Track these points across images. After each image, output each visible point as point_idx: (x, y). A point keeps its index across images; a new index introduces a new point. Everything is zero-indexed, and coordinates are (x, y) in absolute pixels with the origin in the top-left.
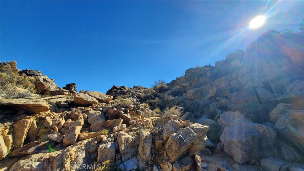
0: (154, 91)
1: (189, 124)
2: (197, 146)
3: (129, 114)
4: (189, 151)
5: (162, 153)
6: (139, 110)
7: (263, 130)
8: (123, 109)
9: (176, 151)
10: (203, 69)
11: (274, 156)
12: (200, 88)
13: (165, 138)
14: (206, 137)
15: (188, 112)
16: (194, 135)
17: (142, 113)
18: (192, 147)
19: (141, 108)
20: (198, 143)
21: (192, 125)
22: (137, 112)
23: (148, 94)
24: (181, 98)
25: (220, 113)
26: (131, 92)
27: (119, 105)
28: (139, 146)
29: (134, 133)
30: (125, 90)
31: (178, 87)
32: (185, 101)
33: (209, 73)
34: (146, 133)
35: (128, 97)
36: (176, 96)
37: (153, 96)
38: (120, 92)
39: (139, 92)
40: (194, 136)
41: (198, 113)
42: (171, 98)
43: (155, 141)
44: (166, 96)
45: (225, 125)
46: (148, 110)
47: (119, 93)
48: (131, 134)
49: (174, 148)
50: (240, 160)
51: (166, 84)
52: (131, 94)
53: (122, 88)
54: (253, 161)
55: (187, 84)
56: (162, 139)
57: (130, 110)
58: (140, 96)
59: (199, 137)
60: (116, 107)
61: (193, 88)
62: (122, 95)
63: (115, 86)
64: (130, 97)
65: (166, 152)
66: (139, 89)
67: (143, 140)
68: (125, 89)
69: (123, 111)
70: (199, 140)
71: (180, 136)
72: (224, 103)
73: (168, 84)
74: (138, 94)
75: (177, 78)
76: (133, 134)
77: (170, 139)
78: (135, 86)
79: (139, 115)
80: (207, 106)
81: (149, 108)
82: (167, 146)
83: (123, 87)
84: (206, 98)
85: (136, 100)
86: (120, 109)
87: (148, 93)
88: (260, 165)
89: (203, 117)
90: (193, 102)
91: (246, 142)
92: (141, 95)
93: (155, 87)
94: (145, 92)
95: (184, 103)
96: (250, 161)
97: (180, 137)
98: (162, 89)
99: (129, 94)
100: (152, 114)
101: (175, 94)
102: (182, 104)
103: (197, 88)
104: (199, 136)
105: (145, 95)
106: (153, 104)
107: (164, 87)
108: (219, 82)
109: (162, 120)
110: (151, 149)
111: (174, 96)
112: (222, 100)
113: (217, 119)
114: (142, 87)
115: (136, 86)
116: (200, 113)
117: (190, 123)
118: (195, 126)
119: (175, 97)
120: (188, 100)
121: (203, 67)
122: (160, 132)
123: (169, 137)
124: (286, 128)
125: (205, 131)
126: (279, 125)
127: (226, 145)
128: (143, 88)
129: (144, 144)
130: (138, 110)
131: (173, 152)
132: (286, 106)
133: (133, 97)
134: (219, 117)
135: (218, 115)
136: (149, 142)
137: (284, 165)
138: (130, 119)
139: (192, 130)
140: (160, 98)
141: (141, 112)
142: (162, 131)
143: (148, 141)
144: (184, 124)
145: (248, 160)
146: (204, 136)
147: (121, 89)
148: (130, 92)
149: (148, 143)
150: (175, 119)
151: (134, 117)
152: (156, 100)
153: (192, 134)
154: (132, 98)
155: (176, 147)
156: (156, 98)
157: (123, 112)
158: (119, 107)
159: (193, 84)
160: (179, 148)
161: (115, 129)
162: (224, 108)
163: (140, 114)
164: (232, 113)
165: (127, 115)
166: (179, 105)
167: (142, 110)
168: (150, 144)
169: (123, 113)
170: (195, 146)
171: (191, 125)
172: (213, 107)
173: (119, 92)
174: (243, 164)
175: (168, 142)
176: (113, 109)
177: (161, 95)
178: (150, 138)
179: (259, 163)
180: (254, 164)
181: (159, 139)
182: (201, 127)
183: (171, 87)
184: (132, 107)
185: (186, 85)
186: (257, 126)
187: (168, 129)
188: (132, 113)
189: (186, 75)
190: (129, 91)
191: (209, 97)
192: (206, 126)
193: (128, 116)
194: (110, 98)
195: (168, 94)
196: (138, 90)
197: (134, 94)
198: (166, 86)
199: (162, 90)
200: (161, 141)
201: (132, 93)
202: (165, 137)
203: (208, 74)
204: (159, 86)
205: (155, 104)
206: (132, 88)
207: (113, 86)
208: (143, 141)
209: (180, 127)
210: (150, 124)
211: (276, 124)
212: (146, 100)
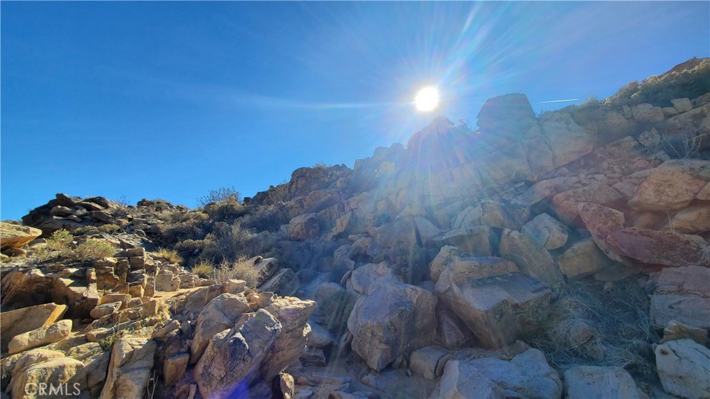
0: (205, 216)
1: (269, 300)
2: (285, 351)
3: (93, 287)
4: (266, 368)
5: (184, 392)
6: (139, 271)
7: (417, 296)
8: (73, 270)
9: (222, 379)
10: (330, 173)
11: (431, 344)
12: (319, 214)
13: (196, 347)
14: (309, 327)
15: (286, 270)
16: (276, 328)
17: (148, 280)
18: (272, 357)
19: (147, 265)
20: (287, 345)
21: (275, 303)
22: (131, 278)
23: (184, 223)
24: (273, 237)
25: (353, 268)
26: (129, 216)
27: (59, 258)
28: (103, 386)
29: (90, 348)
30: (107, 211)
31: (271, 208)
32: (283, 242)
33: (341, 181)
34: (134, 340)
35: (111, 232)
36: (263, 230)
37: (199, 231)
38: (86, 215)
39: (156, 216)
40: (275, 330)
41: (309, 271)
42: (249, 235)
43: (165, 361)
44: (236, 229)
45: (358, 292)
46: (174, 270)
47: (79, 220)
48: (78, 352)
49: (217, 371)
50: (378, 364)
51: (243, 199)
52: (125, 222)
53: (93, 204)
54: (399, 360)
55: (292, 203)
56: (189, 351)
57: (102, 272)
58: (158, 228)
59: (292, 331)
60: (40, 265)
61: (304, 213)
62: (93, 225)
63: (66, 195)
64: (119, 231)
65: (198, 387)
66: (159, 209)
67: (119, 364)
68: (106, 206)
69: (72, 276)
70: (291, 337)
71: (239, 335)
72: (362, 245)
73: (247, 200)
74: (150, 222)
75: (271, 187)
76: (89, 351)
77: (209, 348)
78: (144, 200)
79: (136, 284)
80: (330, 253)
81: (179, 263)
82: (200, 369)
83: (99, 200)
84: (330, 236)
85: (143, 240)
86: (57, 270)
87: (185, 220)
88: (408, 366)
89: (318, 279)
90: (302, 244)
91: (389, 324)
92: (160, 226)
93: (209, 205)
94: (175, 219)
95: (280, 247)
96: (394, 361)
97: (237, 340)
98: (227, 211)
99: (119, 223)
100: (186, 280)
101: (262, 225)
102: (273, 249)
103: (312, 212)
104: (291, 328)
105: (174, 226)
106: (197, 250)
107: (235, 207)
108: (357, 203)
109: (203, 295)
110: (145, 389)
111: (259, 231)
112: (359, 241)
113: (346, 280)
114: (168, 204)
115: (149, 199)
116: (314, 269)
117: (272, 298)
118: (283, 304)
119: (260, 234)
120: (290, 240)
121: (330, 169)
122: (184, 331)
123: (207, 345)
124: (450, 289)
125: (305, 314)
126: (442, 286)
127: (356, 337)
128: (171, 207)
129: (118, 377)
130: (133, 272)
131: (214, 383)
132: (452, 249)
133: (131, 232)
134: (350, 276)
135: (348, 273)
136: (139, 368)
137: (442, 357)
138: (96, 300)
139: (272, 317)
140: (219, 235)
141: (146, 276)
142: (193, 327)
143: (138, 364)
144: (259, 302)
145: (390, 361)
146: (303, 325)
147: (89, 208)
148: (124, 216)
149: (137, 372)
150: (236, 290)
151: (118, 294)
152: (207, 241)
153: (271, 327)
154: (126, 236)
155: (223, 368)
156: (209, 235)
157: (68, 282)
158: (53, 265)
159: (305, 203)
160: (230, 370)
161: (17, 341)
162: (361, 257)
163: (142, 283)
164: (374, 266)
165: (83, 289)
166: (267, 254)
167: (151, 270)
168: (144, 375)
169: (68, 284)
170: (280, 353)
171: (273, 302)
172: (341, 255)
173: (79, 216)
174: (382, 371)
175: (204, 357)
176: (24, 272)
177: (222, 228)
178: (147, 354)
179: (408, 362)
180: (400, 366)
181: (179, 353)
182: (298, 306)
183: (254, 209)
184: (110, 264)
185: (289, 206)
186: (409, 288)
187: (209, 321)
188: (107, 282)
189: (292, 182)
190: (118, 214)
191: (335, 233)
192: (310, 302)
193: (92, 292)
194: (24, 234)
195: (243, 226)
196: (153, 211)
197: (138, 222)
198: (238, 206)
199: (227, 214)
200: (182, 360)
201: (130, 220)
202: (198, 346)
203: (338, 183)
204: (219, 204)
205: (201, 251)
206: (135, 205)
207: (57, 195)
208: (116, 370)
209: (247, 310)
210: (160, 309)
211: (438, 283)
212: (176, 241)
